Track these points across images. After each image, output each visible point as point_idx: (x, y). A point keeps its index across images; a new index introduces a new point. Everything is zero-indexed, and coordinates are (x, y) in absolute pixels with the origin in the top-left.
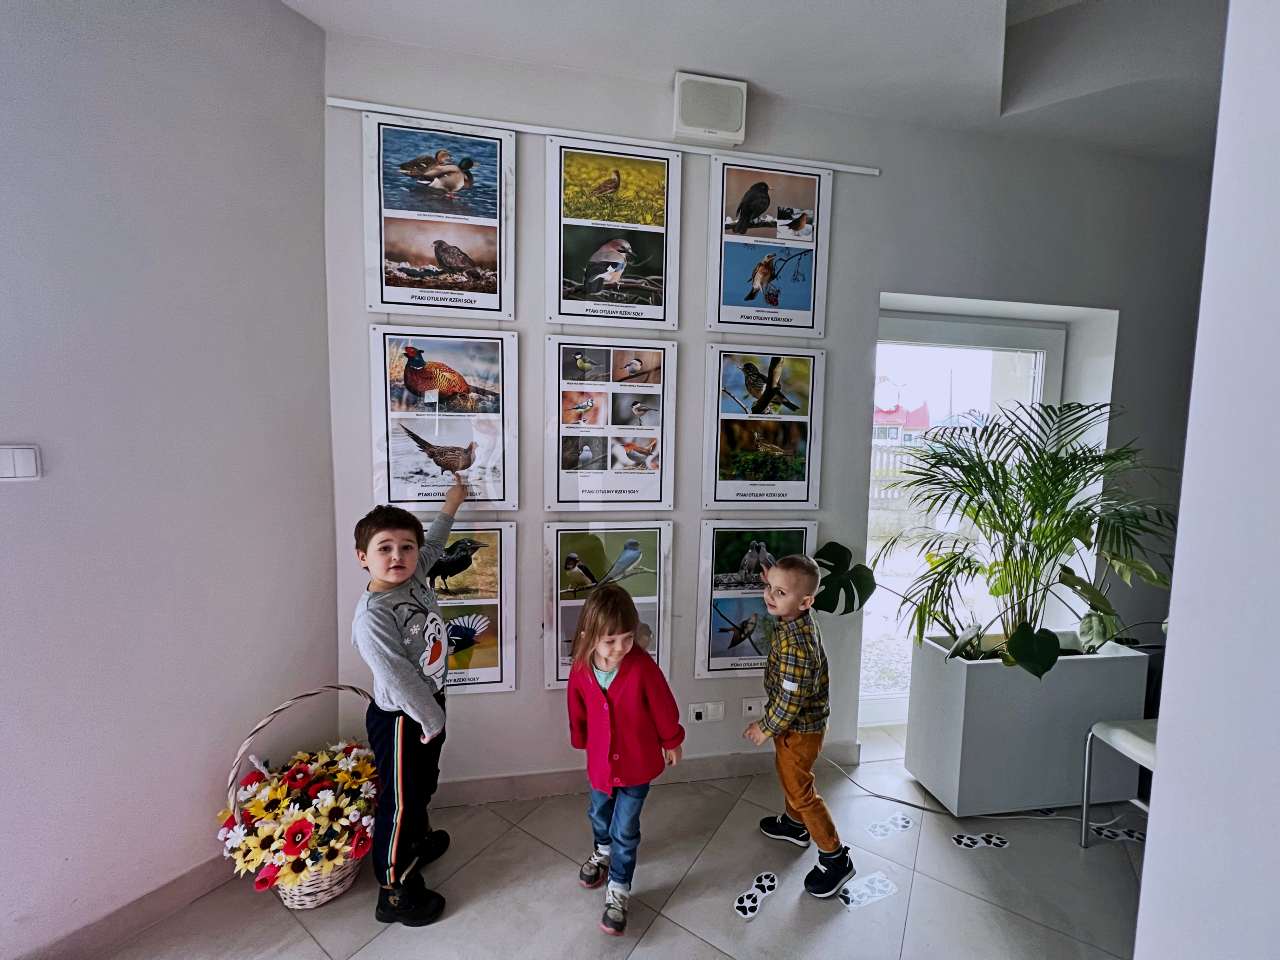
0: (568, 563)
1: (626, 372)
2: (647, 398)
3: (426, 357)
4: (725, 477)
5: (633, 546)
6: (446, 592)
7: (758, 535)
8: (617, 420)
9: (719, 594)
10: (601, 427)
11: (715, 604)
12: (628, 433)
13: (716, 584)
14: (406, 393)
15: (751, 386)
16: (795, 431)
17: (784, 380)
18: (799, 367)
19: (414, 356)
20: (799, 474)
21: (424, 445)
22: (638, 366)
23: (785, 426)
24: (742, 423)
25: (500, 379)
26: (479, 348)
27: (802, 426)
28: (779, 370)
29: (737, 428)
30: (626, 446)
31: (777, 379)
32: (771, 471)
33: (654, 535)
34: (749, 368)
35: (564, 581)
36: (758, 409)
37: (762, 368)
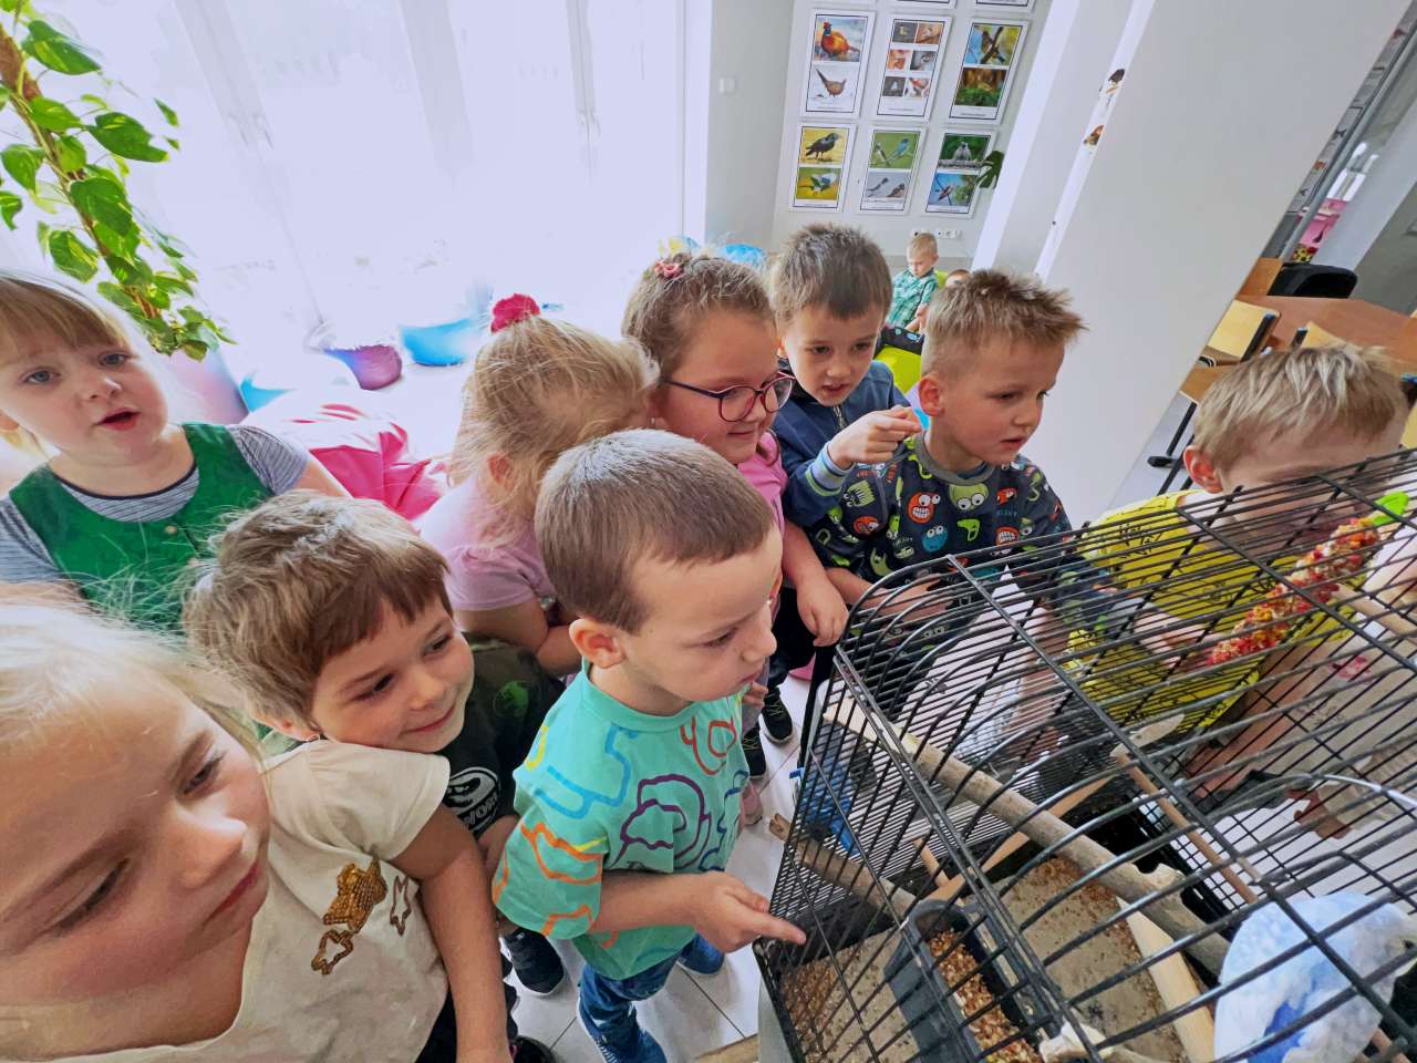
0: (877, 148)
1: (923, 37)
2: (930, 54)
3: (833, 29)
4: (957, 103)
5: (906, 141)
6: (822, 160)
7: (967, 139)
8: (913, 67)
9: (941, 171)
10: (906, 72)
11: (937, 177)
12: (916, 75)
13: (940, 165)
14: (821, 51)
15: (984, 46)
16: (999, 76)
17: (1003, 42)
18: (1013, 33)
19: (827, 27)
20: (995, 103)
21: (824, 80)
22: (929, 33)
23: (995, 73)
24: (974, 70)
25: (861, 41)
26: (856, 22)
27: (1004, 73)
28: (1001, 35)
29: (970, 73)
30: (915, 83)
31: (999, 41)
32: (981, 100)
33: (916, 135)
34: (986, 34)
35: (873, 157)
36: (984, 61)
37: (992, 35)
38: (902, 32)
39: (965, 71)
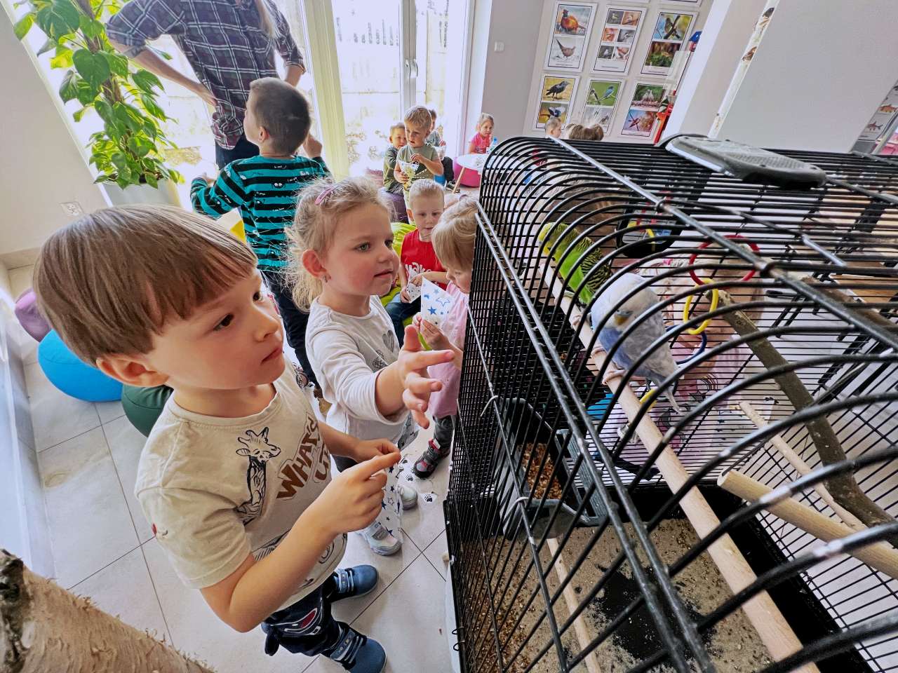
0: (592, 91)
1: (627, 21)
2: (631, 32)
3: (569, 14)
4: (647, 63)
5: (612, 88)
6: (556, 98)
8: (619, 40)
9: (633, 108)
10: (615, 44)
11: (630, 111)
12: (621, 45)
13: (632, 104)
15: (667, 28)
16: (675, 48)
17: (679, 26)
18: (686, 20)
19: (565, 12)
20: (669, 65)
21: (561, 46)
22: (631, 19)
23: (673, 45)
24: (659, 43)
25: (587, 22)
26: (584, 9)
27: (679, 45)
28: (678, 21)
29: (656, 45)
30: (620, 50)
31: (676, 25)
32: (662, 62)
33: (618, 85)
34: (668, 20)
35: (590, 98)
36: (666, 37)
37: (673, 20)
38: (613, 17)
39: (654, 43)
